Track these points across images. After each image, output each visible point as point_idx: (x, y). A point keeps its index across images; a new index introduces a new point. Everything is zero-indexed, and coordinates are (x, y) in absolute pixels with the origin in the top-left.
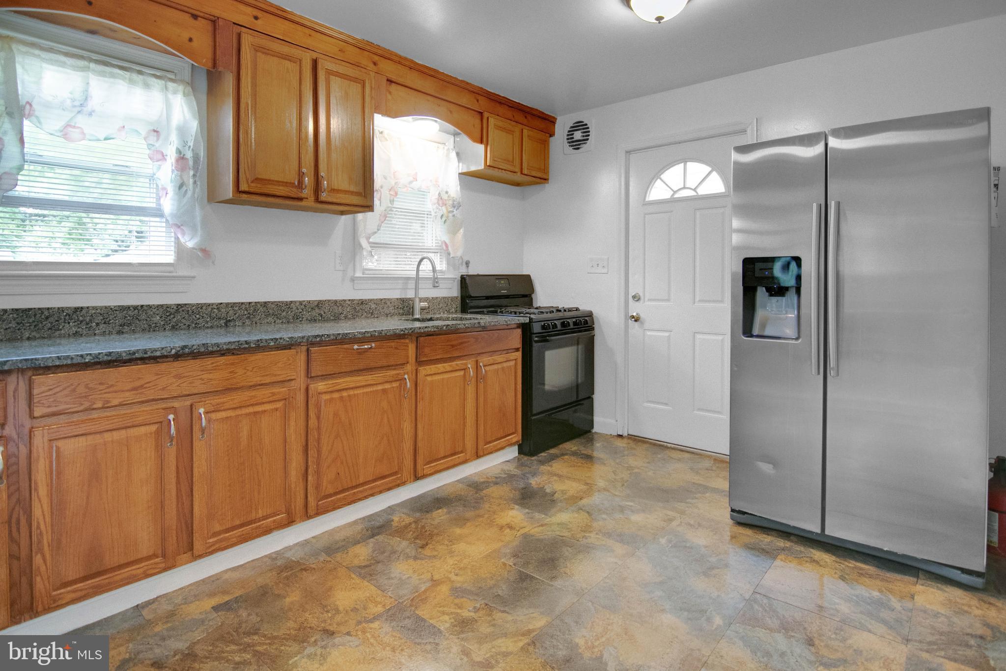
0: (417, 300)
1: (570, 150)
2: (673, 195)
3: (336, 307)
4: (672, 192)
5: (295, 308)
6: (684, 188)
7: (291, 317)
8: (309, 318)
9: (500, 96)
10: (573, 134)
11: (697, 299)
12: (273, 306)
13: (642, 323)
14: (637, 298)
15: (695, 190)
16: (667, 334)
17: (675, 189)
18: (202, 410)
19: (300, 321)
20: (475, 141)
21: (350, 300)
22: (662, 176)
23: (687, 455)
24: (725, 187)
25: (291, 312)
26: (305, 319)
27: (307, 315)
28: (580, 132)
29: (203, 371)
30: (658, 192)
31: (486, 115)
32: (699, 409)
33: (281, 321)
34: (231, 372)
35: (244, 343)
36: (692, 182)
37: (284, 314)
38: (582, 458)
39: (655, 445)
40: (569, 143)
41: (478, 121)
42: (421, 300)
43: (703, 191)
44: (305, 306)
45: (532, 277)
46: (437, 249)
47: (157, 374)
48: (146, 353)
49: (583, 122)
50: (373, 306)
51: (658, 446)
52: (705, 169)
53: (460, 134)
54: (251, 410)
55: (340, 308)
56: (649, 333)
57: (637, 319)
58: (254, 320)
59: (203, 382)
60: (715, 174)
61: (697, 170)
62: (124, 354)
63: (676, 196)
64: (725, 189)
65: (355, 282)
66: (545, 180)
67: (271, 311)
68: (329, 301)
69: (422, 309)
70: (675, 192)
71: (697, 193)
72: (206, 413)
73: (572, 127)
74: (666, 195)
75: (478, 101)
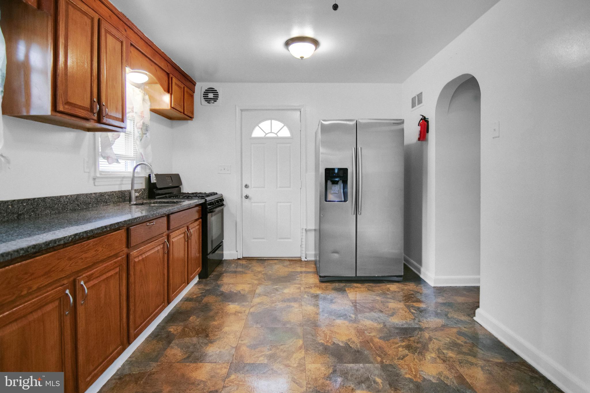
0: (133, 192)
1: (204, 102)
2: (265, 135)
3: (87, 199)
4: (265, 134)
5: (63, 201)
6: (271, 132)
7: (60, 209)
8: (72, 208)
9: (177, 65)
10: (208, 94)
11: (279, 186)
12: (49, 200)
13: (250, 199)
14: (246, 186)
15: (276, 134)
16: (263, 204)
17: (267, 133)
18: (82, 283)
19: (66, 211)
20: (165, 91)
21: (94, 193)
22: (259, 125)
23: (276, 261)
24: (290, 133)
25: (61, 204)
26: (69, 209)
27: (70, 207)
28: (212, 94)
29: (82, 252)
30: (257, 133)
31: (171, 76)
32: (280, 238)
33: (54, 212)
34: (96, 251)
36: (275, 130)
37: (56, 206)
38: (232, 273)
39: (258, 259)
40: (204, 99)
41: (166, 78)
42: (136, 191)
43: (280, 135)
44: (69, 199)
45: (180, 175)
46: (134, 158)
49: (214, 89)
50: (107, 197)
51: (261, 260)
52: (281, 125)
55: (89, 199)
56: (254, 204)
57: (247, 197)
58: (37, 212)
59: (83, 260)
60: (285, 128)
61: (277, 125)
62: (43, 246)
63: (267, 136)
64: (291, 135)
65: (97, 180)
66: (191, 118)
67: (48, 205)
68: (83, 194)
69: (137, 197)
70: (266, 134)
71: (277, 135)
72: (85, 284)
73: (206, 90)
74: (262, 135)
75: (168, 66)
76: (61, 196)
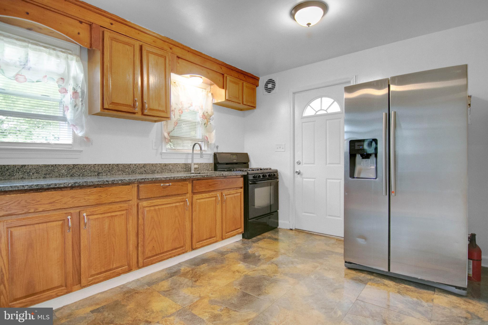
0: (193, 164)
1: (266, 93)
2: (316, 113)
3: (152, 167)
4: (315, 112)
5: (132, 167)
6: (321, 110)
7: (130, 172)
8: (139, 172)
9: (232, 66)
10: (267, 85)
11: (328, 163)
12: (121, 166)
13: (302, 175)
14: (299, 163)
15: (326, 111)
16: (313, 180)
17: (317, 111)
18: (85, 214)
19: (135, 174)
20: (220, 87)
21: (159, 164)
22: (310, 105)
23: (323, 238)
24: (340, 108)
25: (131, 169)
26: (137, 173)
27: (138, 171)
28: (271, 84)
29: (85, 195)
30: (309, 112)
31: (225, 75)
32: (329, 216)
33: (125, 174)
34: (100, 196)
35: (106, 181)
36: (324, 108)
37: (127, 170)
38: (273, 240)
39: (308, 233)
40: (265, 89)
41: (221, 78)
42: (195, 164)
43: (330, 111)
44: (137, 166)
45: (249, 154)
46: (202, 140)
47: (62, 196)
48: (56, 185)
49: (272, 79)
50: (171, 167)
51: (310, 234)
52: (331, 100)
53: (213, 84)
54: (109, 215)
55: (155, 167)
56: (305, 179)
57: (299, 173)
58: (112, 173)
59: (85, 200)
60: (336, 103)
61: (327, 101)
62: (45, 186)
63: (318, 113)
64: (341, 110)
65: (163, 155)
66: (254, 107)
67: (120, 169)
68: (149, 164)
69: (195, 169)
70: (317, 112)
71: (327, 112)
72: (87, 216)
73: (267, 82)
74: (312, 113)
75: (221, 68)
76: (131, 164)
